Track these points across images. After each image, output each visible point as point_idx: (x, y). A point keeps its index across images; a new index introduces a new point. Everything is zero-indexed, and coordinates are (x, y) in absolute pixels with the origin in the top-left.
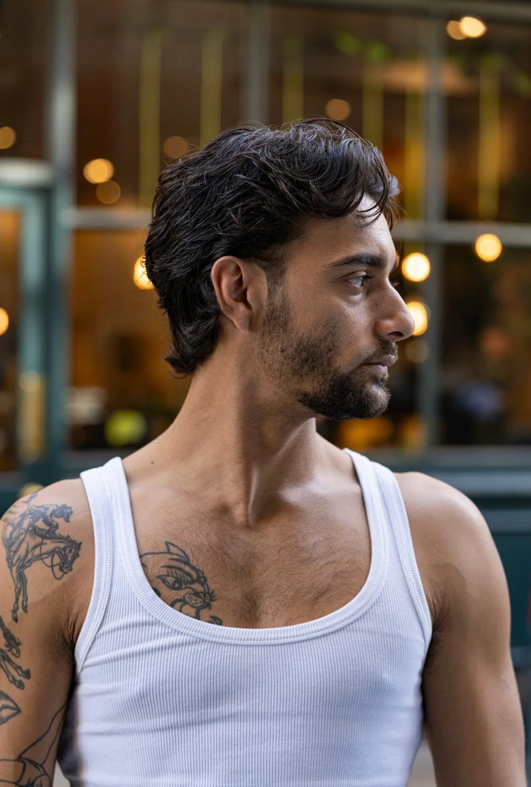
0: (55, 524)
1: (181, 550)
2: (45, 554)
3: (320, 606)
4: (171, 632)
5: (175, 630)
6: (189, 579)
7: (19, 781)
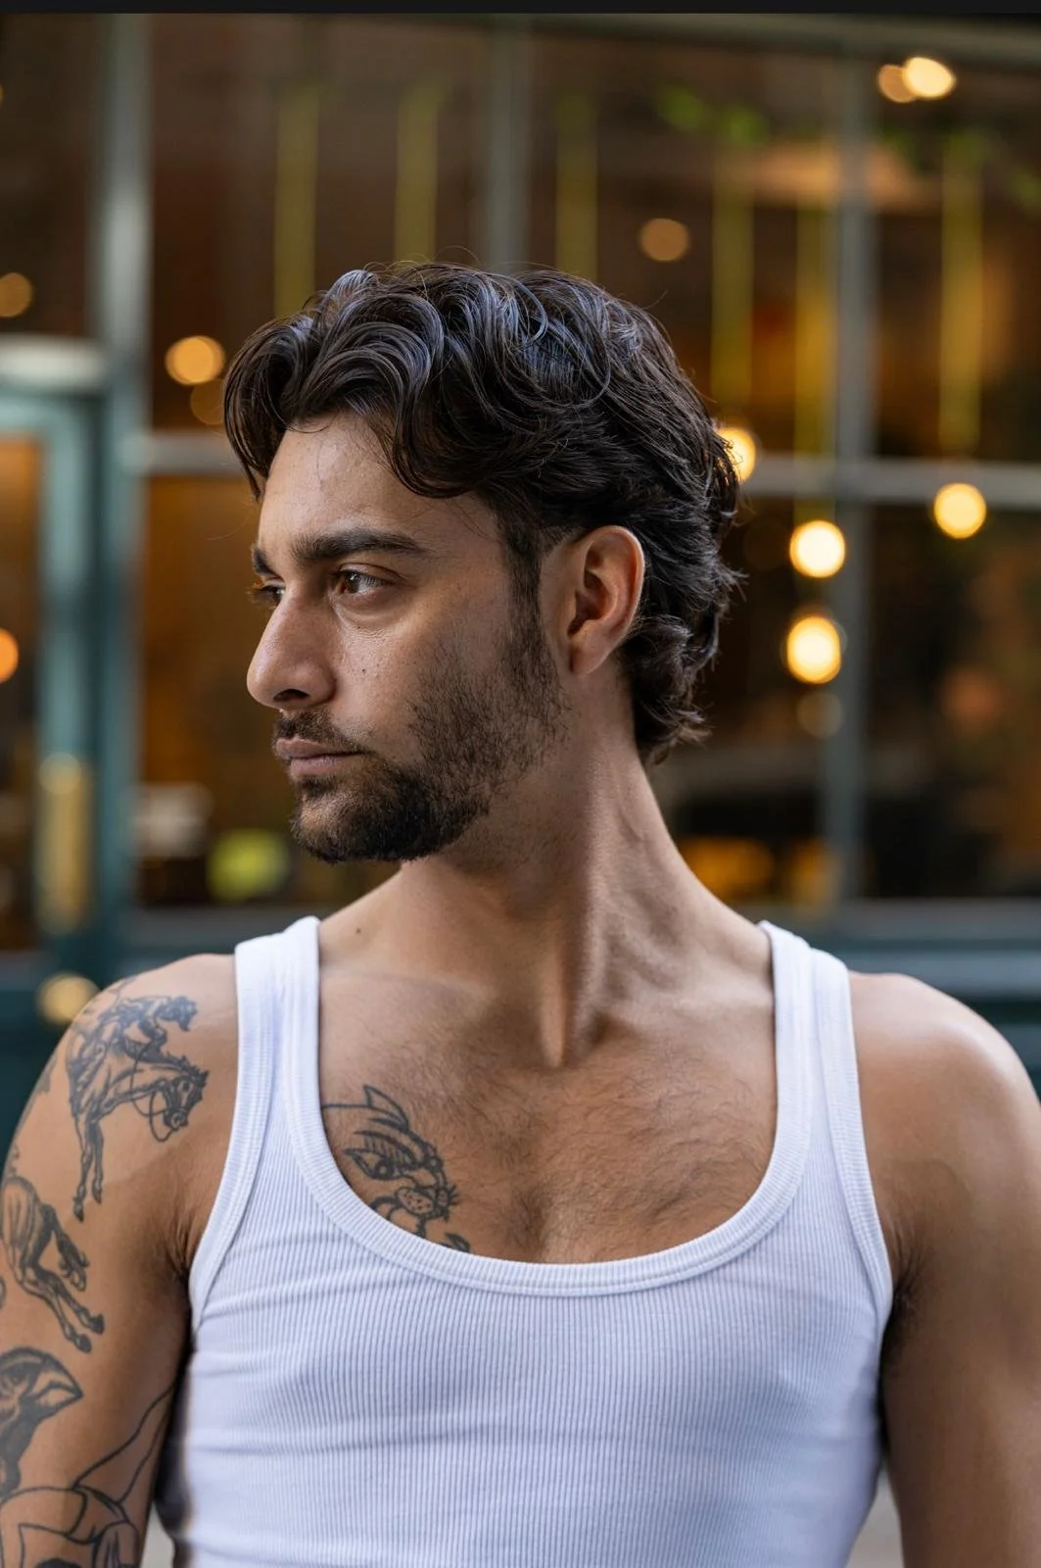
0: (160, 1032)
1: (393, 1104)
2: (139, 1090)
3: (663, 1227)
4: (368, 1259)
5: (376, 1256)
6: (408, 1160)
7: (74, 1529)
